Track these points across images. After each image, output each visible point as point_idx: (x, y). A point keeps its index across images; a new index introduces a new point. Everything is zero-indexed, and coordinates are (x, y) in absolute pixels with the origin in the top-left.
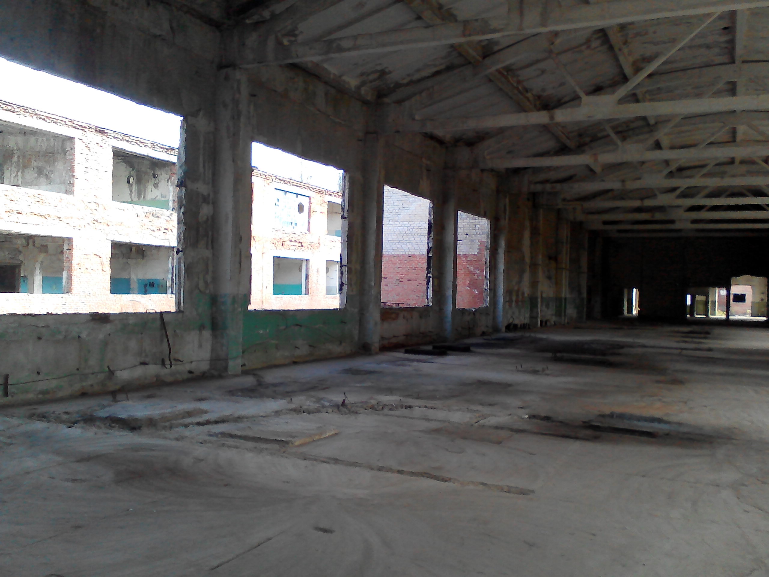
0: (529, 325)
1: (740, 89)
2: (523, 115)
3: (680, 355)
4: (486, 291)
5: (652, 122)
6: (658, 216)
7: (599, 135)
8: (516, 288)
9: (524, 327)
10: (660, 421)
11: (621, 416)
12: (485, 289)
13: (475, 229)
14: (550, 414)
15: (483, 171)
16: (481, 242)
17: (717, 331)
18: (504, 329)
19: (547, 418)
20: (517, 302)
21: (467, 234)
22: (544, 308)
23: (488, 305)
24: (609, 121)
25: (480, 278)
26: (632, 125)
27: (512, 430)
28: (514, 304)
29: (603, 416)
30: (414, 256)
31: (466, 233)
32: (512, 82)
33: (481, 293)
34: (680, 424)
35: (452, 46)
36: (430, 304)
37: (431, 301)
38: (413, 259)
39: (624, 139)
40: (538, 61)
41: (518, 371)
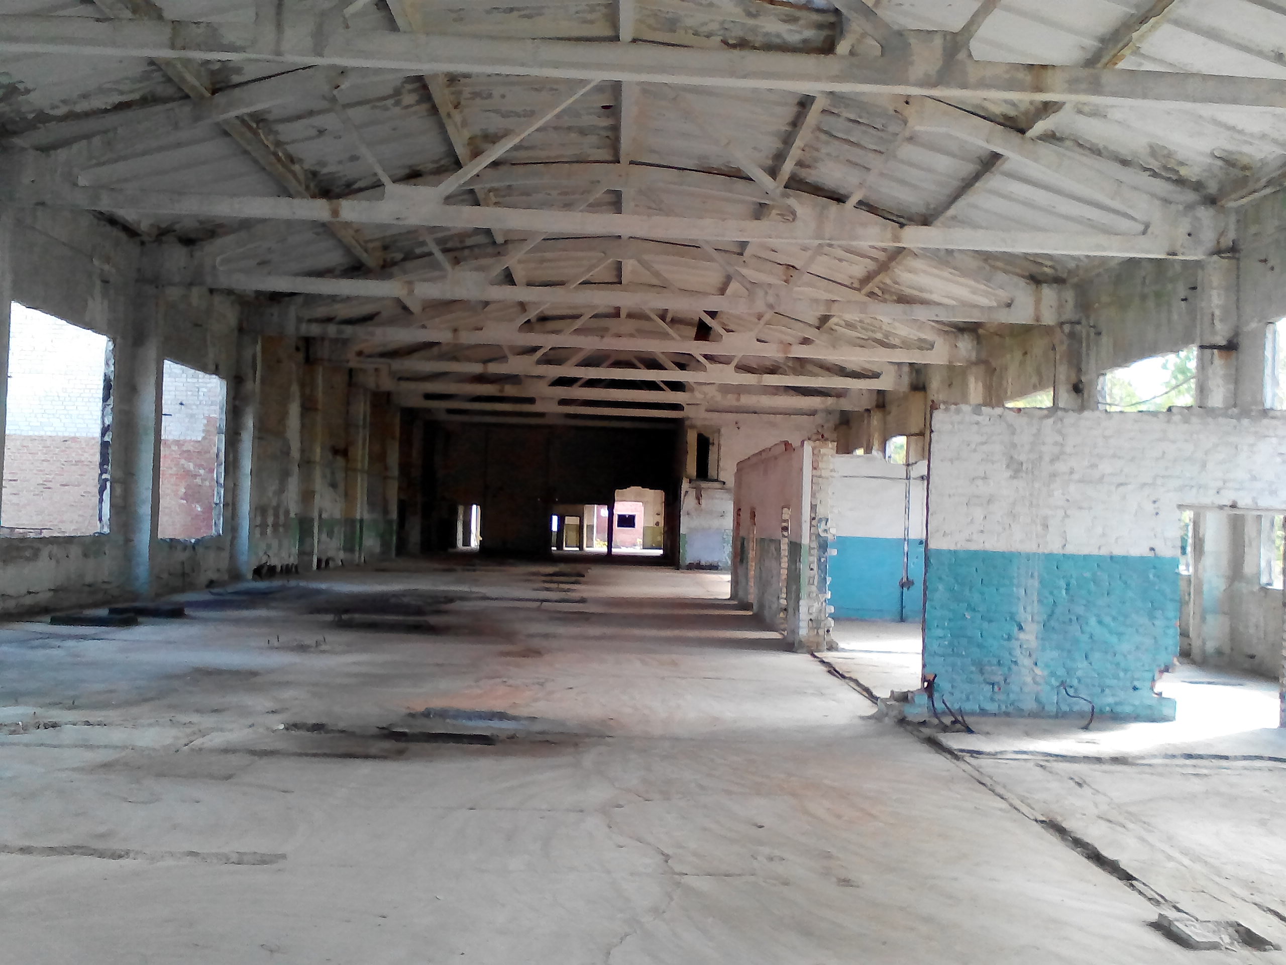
0: (296, 567)
1: (627, 204)
2: (284, 201)
3: (538, 609)
4: (218, 507)
5: (500, 240)
6: (510, 390)
7: (418, 251)
8: (274, 503)
9: (288, 571)
10: (502, 716)
11: (443, 714)
12: (216, 504)
13: (198, 396)
14: (323, 720)
15: (211, 291)
16: (209, 419)
17: (595, 571)
18: (250, 576)
19: (318, 727)
20: (275, 526)
21: (181, 404)
22: (324, 537)
23: (221, 532)
24: (433, 229)
25: (207, 483)
26: (469, 242)
27: (253, 753)
28: (269, 531)
29: (412, 715)
30: (74, 439)
31: (179, 402)
32: (266, 142)
33: (208, 510)
34: (533, 719)
35: (152, 62)
36: (106, 530)
37: (106, 524)
38: (73, 445)
39: (457, 261)
40: (311, 113)
41: (273, 648)
